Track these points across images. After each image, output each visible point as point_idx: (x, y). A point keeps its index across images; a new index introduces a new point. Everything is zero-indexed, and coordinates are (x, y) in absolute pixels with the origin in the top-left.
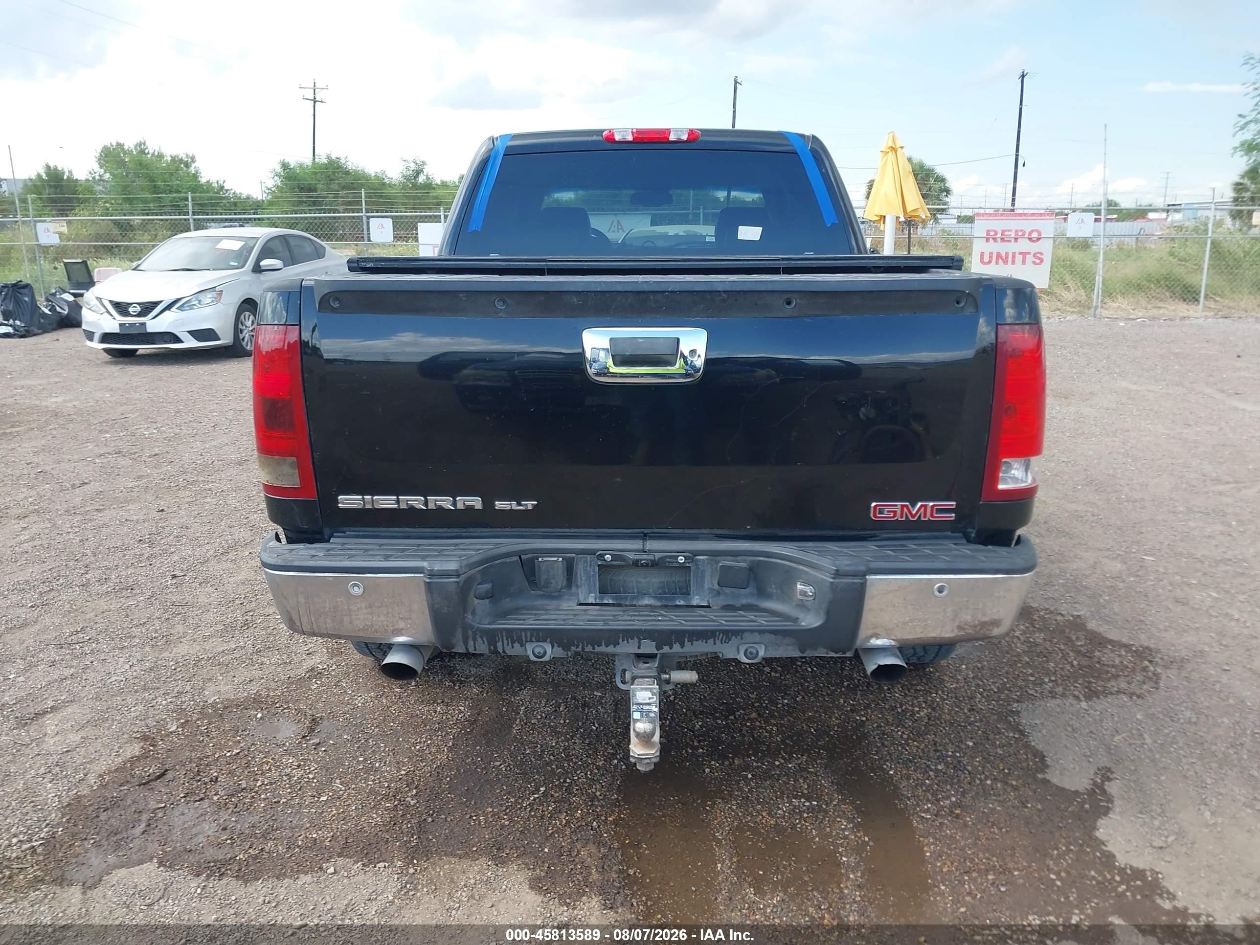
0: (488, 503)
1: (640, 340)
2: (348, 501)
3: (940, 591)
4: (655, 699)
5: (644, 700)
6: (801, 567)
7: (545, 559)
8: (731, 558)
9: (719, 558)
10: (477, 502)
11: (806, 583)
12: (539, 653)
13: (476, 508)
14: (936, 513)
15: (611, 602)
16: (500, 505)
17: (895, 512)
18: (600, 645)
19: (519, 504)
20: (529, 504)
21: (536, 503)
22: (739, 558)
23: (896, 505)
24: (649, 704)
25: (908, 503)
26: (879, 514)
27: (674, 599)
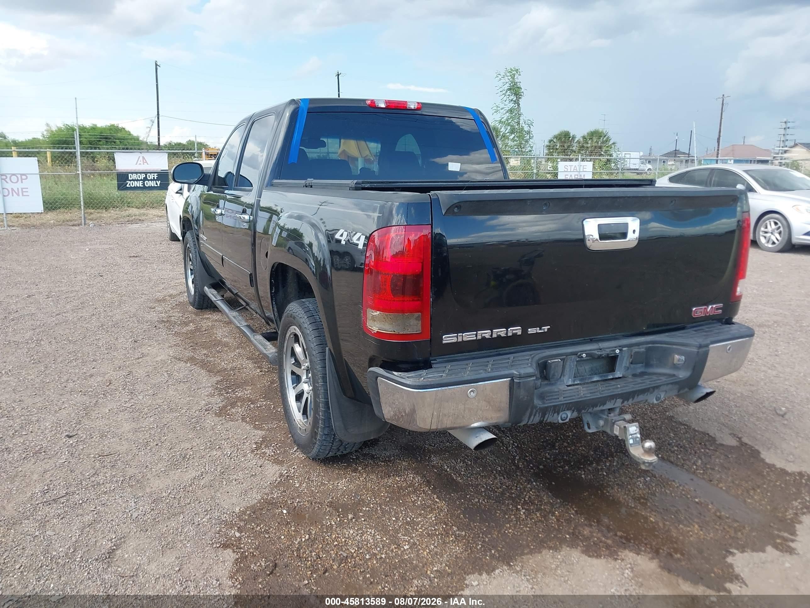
0: (524, 331)
1: (612, 225)
2: (449, 339)
3: (729, 350)
4: (638, 430)
5: (633, 432)
6: (674, 346)
7: (552, 361)
8: (637, 347)
9: (633, 348)
10: (517, 330)
11: (679, 354)
12: (564, 417)
13: (518, 334)
14: (716, 311)
15: (578, 382)
16: (531, 331)
17: (701, 312)
18: (596, 406)
19: (540, 329)
20: (546, 328)
21: (549, 327)
22: (641, 347)
23: (700, 309)
24: (635, 434)
25: (705, 307)
26: (696, 314)
27: (607, 376)
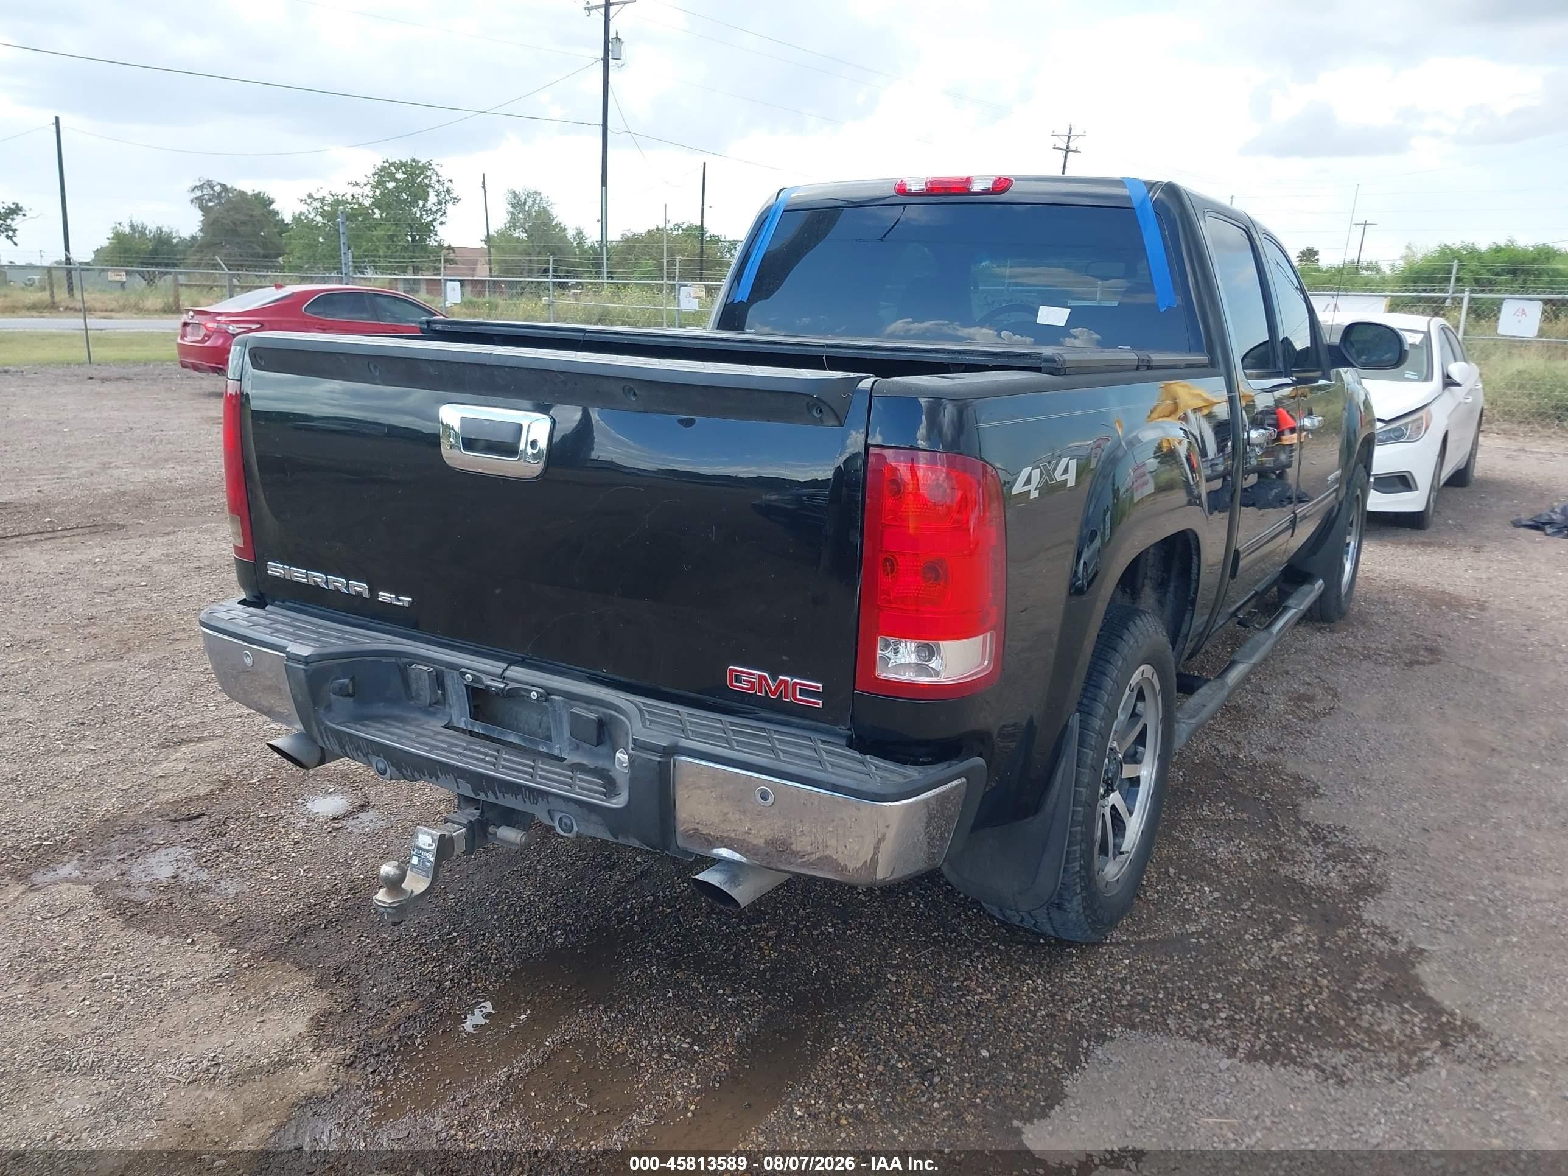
0: (373, 592)
1: (486, 423)
2: (274, 569)
3: (764, 798)
5: (425, 845)
7: (419, 667)
8: (584, 705)
9: (573, 703)
12: (382, 769)
13: (364, 596)
14: (800, 695)
15: (481, 731)
16: (383, 596)
17: (752, 683)
19: (397, 599)
20: (405, 600)
21: (411, 600)
22: (592, 707)
23: (753, 675)
24: (427, 851)
25: (766, 674)
26: (736, 682)
27: (537, 743)
